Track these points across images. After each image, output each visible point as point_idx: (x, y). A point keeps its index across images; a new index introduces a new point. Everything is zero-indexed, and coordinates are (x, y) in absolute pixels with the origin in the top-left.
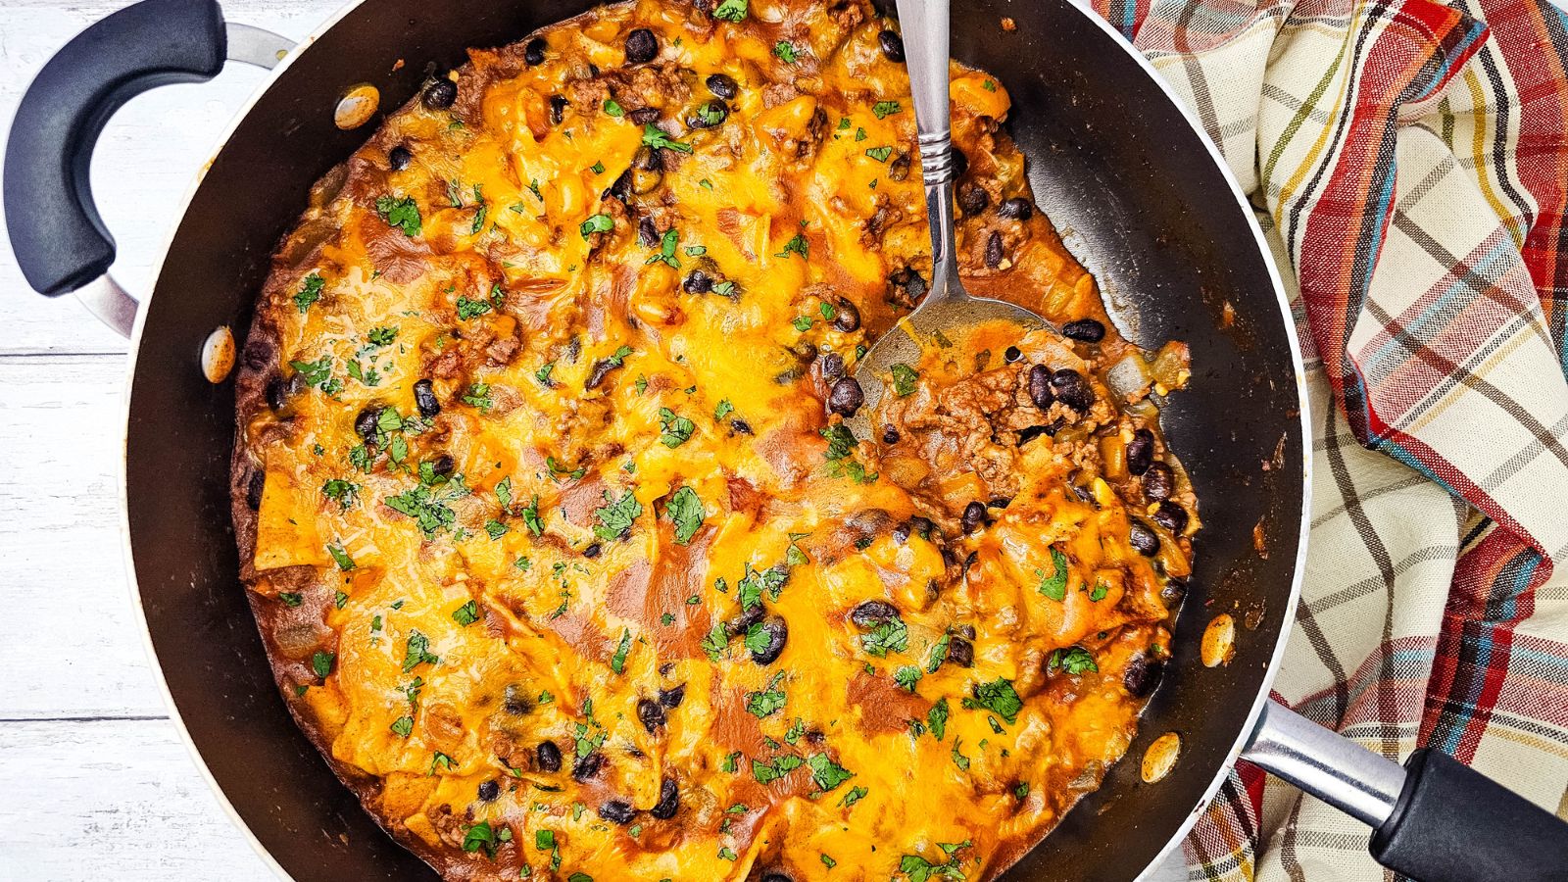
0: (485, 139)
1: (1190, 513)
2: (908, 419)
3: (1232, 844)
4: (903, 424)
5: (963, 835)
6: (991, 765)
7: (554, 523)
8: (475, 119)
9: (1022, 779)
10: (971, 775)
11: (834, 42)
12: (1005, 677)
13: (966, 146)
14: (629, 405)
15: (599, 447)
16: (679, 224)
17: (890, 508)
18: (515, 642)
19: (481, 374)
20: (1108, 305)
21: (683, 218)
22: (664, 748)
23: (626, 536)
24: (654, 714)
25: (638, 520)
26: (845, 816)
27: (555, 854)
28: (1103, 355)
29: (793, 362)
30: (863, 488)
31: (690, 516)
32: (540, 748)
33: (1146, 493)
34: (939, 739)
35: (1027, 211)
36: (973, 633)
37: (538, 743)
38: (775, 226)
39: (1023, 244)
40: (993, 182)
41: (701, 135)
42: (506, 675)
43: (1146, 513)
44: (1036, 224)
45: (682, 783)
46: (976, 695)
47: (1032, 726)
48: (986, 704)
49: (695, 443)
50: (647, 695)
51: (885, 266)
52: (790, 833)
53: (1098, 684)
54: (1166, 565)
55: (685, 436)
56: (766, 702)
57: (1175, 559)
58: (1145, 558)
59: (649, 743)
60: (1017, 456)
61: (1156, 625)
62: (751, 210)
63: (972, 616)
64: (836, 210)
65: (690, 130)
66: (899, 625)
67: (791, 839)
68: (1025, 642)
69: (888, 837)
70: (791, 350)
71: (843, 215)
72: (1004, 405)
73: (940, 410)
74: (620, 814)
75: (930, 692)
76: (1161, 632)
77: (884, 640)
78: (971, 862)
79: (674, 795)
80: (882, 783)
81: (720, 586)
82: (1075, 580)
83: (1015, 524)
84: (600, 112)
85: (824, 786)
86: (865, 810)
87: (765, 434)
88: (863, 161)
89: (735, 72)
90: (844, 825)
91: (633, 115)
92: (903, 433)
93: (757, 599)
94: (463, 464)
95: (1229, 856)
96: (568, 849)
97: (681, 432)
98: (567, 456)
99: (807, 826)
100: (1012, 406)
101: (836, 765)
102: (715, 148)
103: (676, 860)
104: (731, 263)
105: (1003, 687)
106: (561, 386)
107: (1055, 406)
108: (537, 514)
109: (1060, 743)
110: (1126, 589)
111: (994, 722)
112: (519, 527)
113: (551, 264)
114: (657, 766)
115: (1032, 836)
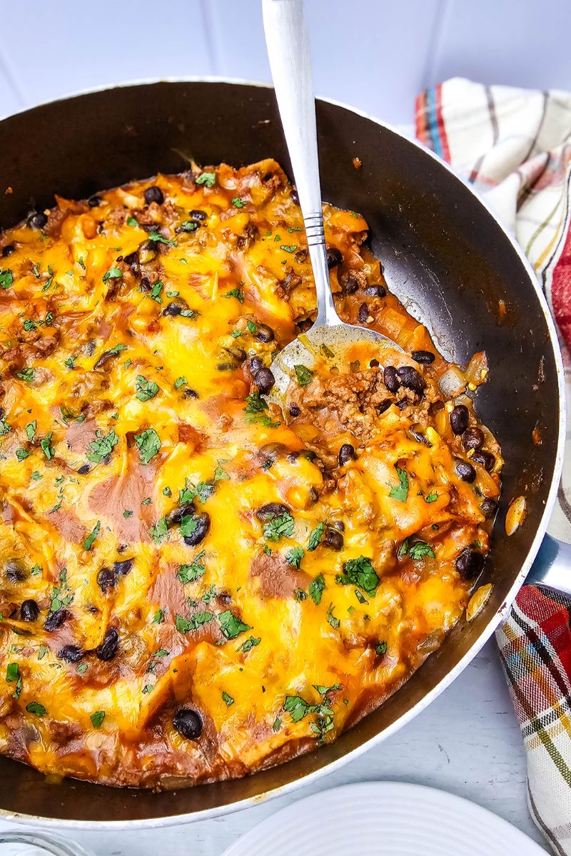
0: (60, 243)
1: (496, 456)
2: (306, 400)
3: (552, 700)
4: (302, 402)
5: (333, 681)
6: (356, 625)
7: (61, 450)
8: (56, 234)
9: (381, 639)
10: (340, 632)
11: (265, 197)
12: (365, 556)
13: (342, 249)
14: (119, 377)
15: (97, 402)
16: (163, 279)
17: (287, 443)
18: (19, 525)
19: (31, 362)
20: (436, 343)
21: (166, 276)
22: (112, 603)
23: (107, 459)
24: (109, 579)
25: (116, 448)
26: (242, 661)
27: (19, 685)
28: (434, 370)
29: (229, 359)
30: (269, 431)
31: (151, 446)
32: (24, 605)
33: (465, 444)
34: (317, 604)
35: (383, 292)
36: (342, 525)
37: (23, 601)
38: (222, 282)
39: (381, 309)
40: (360, 273)
41: (184, 235)
42: (11, 550)
43: (466, 456)
44: (389, 300)
45: (122, 630)
46: (345, 572)
47: (386, 597)
48: (353, 579)
49: (158, 401)
50: (106, 565)
51: (292, 310)
52: (198, 670)
53: (436, 567)
54: (482, 489)
55: (152, 395)
56: (190, 571)
57: (487, 484)
58: (466, 484)
59: (101, 600)
60: (376, 419)
61: (477, 526)
62: (209, 274)
63: (342, 514)
64: (259, 273)
65: (177, 233)
66: (289, 518)
67: (198, 675)
68: (380, 532)
69: (274, 679)
70: (228, 350)
71: (264, 276)
72: (367, 388)
73: (325, 394)
74: (72, 653)
75: (312, 569)
76: (480, 532)
77: (278, 528)
78: (340, 703)
79: (115, 640)
80: (273, 636)
81: (166, 492)
82: (414, 487)
83: (372, 453)
84: (125, 224)
85: (227, 635)
86: (257, 657)
87: (205, 398)
88: (278, 251)
89: (207, 210)
90: (240, 666)
91: (145, 226)
92: (302, 408)
93: (191, 500)
94: (7, 413)
95: (550, 710)
96: (28, 680)
97: (149, 391)
98: (75, 408)
99: (212, 666)
100: (373, 390)
101: (238, 618)
102: (191, 242)
103: (111, 696)
104: (194, 301)
105: (364, 563)
106: (79, 368)
107: (401, 389)
108: (51, 444)
109: (409, 613)
110: (451, 498)
111: (359, 595)
112: (38, 453)
113: (86, 303)
114: (104, 617)
115: (389, 685)
